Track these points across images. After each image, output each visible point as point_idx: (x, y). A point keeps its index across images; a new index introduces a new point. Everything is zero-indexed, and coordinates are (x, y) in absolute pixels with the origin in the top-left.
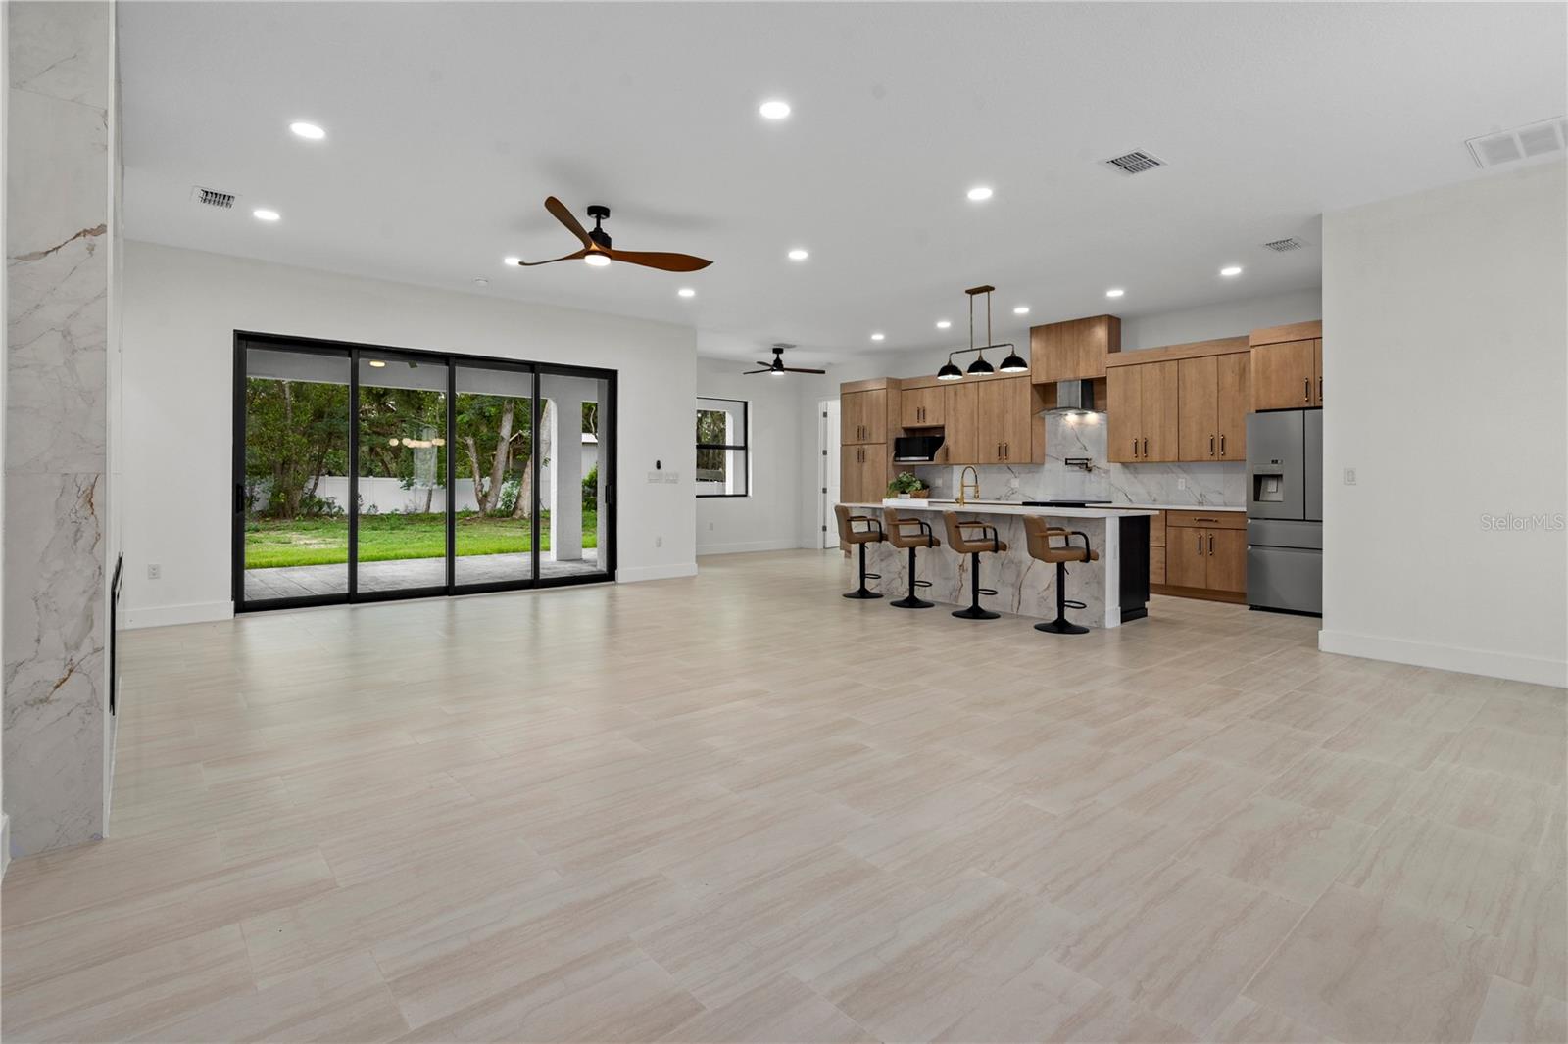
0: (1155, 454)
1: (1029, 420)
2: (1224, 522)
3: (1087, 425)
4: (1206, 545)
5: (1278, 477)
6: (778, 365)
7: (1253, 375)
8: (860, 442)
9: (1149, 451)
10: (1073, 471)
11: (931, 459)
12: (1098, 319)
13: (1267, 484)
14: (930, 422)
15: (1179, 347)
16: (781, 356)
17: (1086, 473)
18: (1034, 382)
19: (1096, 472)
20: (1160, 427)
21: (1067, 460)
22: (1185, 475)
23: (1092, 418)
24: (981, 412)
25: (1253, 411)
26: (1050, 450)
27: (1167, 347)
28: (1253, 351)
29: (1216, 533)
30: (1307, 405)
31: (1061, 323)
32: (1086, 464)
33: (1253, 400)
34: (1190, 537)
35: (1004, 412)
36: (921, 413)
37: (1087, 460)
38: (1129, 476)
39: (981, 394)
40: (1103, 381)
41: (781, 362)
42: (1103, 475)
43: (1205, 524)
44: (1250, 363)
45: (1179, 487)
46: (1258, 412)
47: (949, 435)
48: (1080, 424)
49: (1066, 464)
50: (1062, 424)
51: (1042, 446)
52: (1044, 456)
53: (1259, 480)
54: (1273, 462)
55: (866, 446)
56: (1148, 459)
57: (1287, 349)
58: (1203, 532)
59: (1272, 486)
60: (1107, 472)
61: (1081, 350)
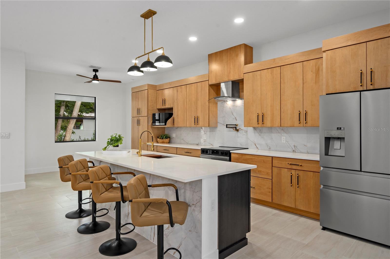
0: (268, 122)
1: (208, 103)
2: (306, 167)
3: (236, 106)
4: (295, 180)
5: (341, 139)
6: (95, 78)
7: (324, 70)
8: (138, 116)
9: (265, 120)
10: (230, 131)
11: (165, 125)
12: (238, 47)
13: (333, 144)
14: (167, 106)
15: (281, 59)
16: (97, 73)
17: (236, 132)
18: (210, 83)
19: (241, 132)
20: (271, 106)
21: (227, 125)
22: (285, 135)
23: (239, 102)
24: (187, 100)
25: (324, 93)
26: (220, 120)
27: (274, 59)
28: (324, 55)
29: (301, 173)
30: (361, 89)
31: (222, 51)
32: (236, 127)
33: (324, 87)
34: (286, 174)
35: (197, 100)
36: (164, 101)
37: (236, 125)
38: (257, 134)
39: (188, 90)
40: (242, 81)
41: (97, 76)
42: (244, 133)
43: (294, 167)
44: (322, 64)
45: (283, 142)
46: (327, 94)
47: (175, 112)
48: (234, 106)
49: (227, 127)
50: (225, 106)
51: (216, 117)
52: (217, 123)
53: (328, 140)
54: (338, 128)
55: (140, 118)
56: (265, 125)
57: (346, 51)
58: (293, 172)
59: (337, 144)
60: (246, 132)
61: (231, 65)
